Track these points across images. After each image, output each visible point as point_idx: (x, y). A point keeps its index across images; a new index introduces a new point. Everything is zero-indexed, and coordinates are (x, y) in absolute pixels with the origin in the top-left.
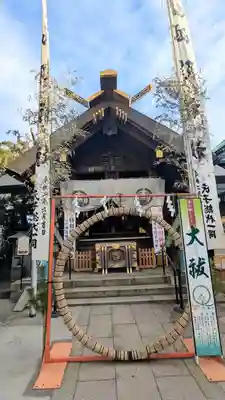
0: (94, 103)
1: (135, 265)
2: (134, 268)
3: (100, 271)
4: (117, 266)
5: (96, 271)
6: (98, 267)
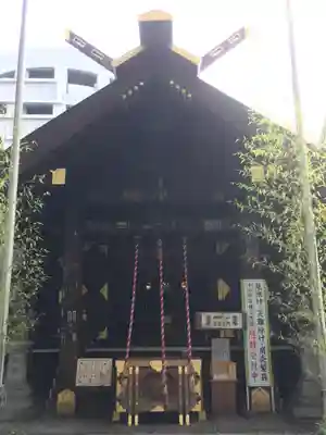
0: (125, 71)
1: (198, 408)
2: (194, 416)
3: (124, 417)
4: (159, 409)
5: (116, 418)
6: (120, 409)
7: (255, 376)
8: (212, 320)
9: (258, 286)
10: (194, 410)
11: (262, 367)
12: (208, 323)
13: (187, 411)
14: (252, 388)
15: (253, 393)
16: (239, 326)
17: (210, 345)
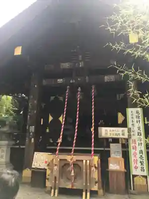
7: (136, 168)
8: (109, 133)
9: (137, 112)
10: (93, 189)
11: (141, 162)
12: (106, 134)
13: (88, 190)
14: (134, 176)
15: (135, 178)
16: (126, 136)
17: (109, 147)
